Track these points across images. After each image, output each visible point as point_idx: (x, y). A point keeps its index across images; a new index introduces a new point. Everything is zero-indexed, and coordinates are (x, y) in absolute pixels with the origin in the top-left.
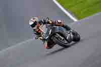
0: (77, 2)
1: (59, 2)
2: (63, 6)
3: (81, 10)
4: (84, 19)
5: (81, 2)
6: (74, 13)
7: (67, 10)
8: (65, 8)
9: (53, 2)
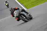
0: (27, 1)
1: (18, 1)
2: (20, 3)
3: (28, 5)
4: (30, 9)
5: (28, 1)
6: (25, 6)
7: (22, 5)
8: (21, 4)
9: (15, 1)
